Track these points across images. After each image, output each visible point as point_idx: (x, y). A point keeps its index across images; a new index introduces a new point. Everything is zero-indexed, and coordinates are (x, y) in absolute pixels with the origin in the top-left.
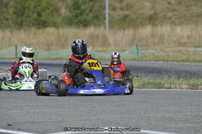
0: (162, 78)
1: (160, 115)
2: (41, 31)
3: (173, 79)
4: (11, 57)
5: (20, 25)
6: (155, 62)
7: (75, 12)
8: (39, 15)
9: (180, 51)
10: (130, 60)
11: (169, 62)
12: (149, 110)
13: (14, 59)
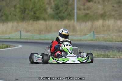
0: (109, 51)
1: (108, 74)
2: (35, 22)
3: (116, 52)
4: (17, 38)
5: (23, 19)
6: (105, 42)
7: (56, 12)
8: (35, 13)
9: (119, 36)
10: (89, 41)
11: (113, 42)
12: (101, 71)
13: (19, 39)
